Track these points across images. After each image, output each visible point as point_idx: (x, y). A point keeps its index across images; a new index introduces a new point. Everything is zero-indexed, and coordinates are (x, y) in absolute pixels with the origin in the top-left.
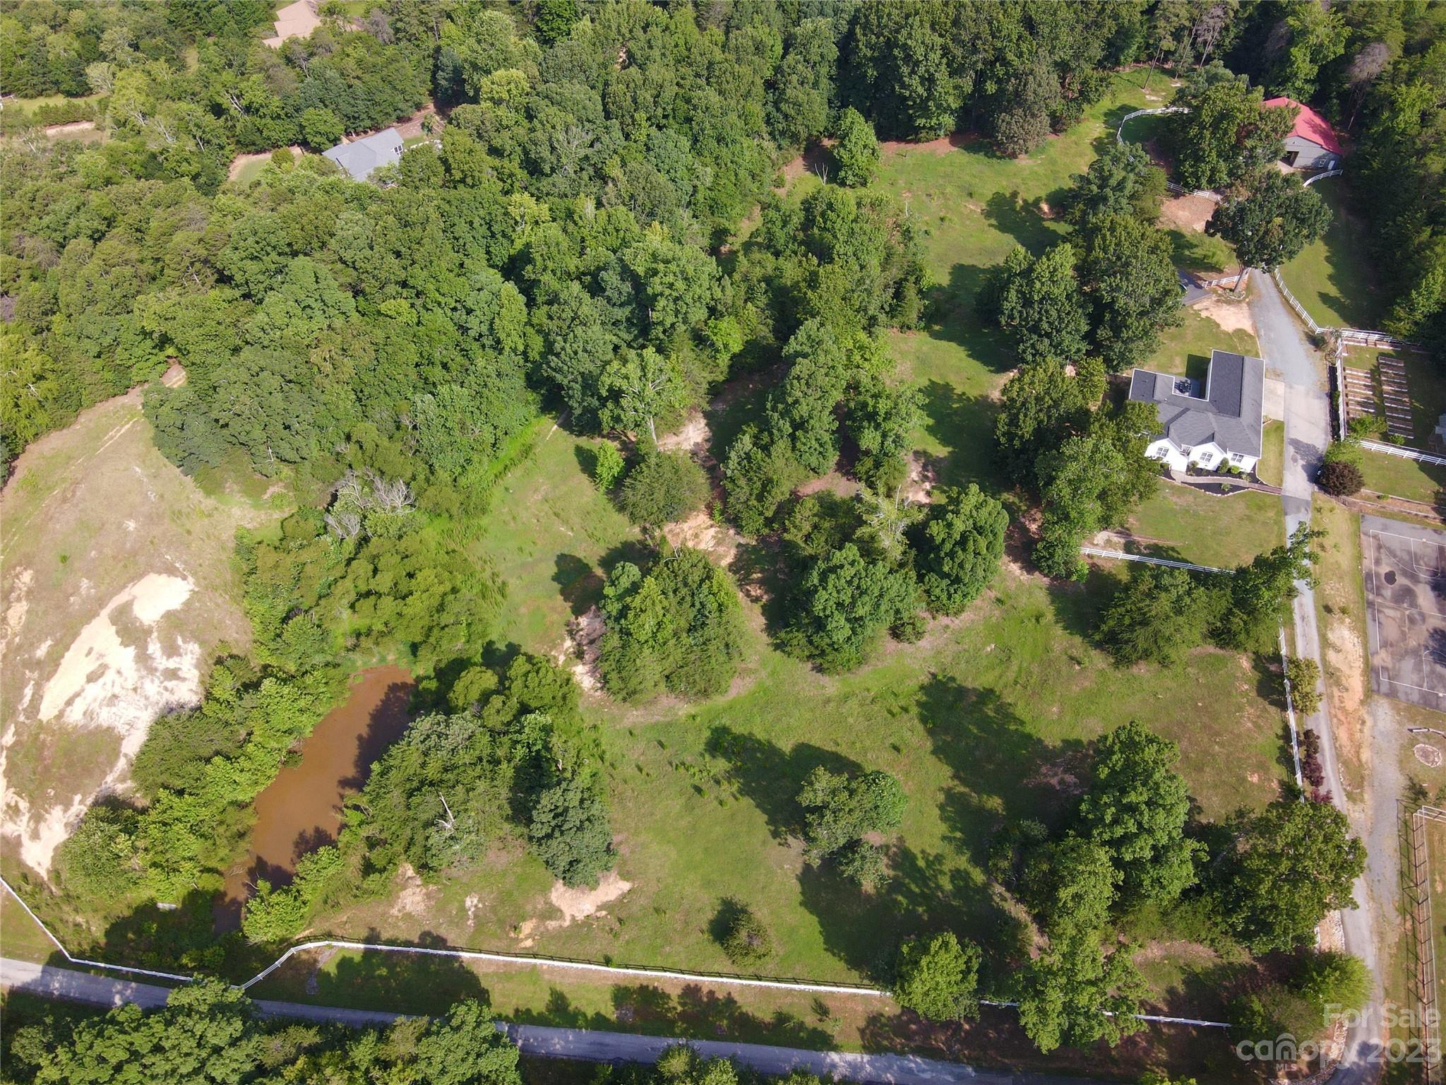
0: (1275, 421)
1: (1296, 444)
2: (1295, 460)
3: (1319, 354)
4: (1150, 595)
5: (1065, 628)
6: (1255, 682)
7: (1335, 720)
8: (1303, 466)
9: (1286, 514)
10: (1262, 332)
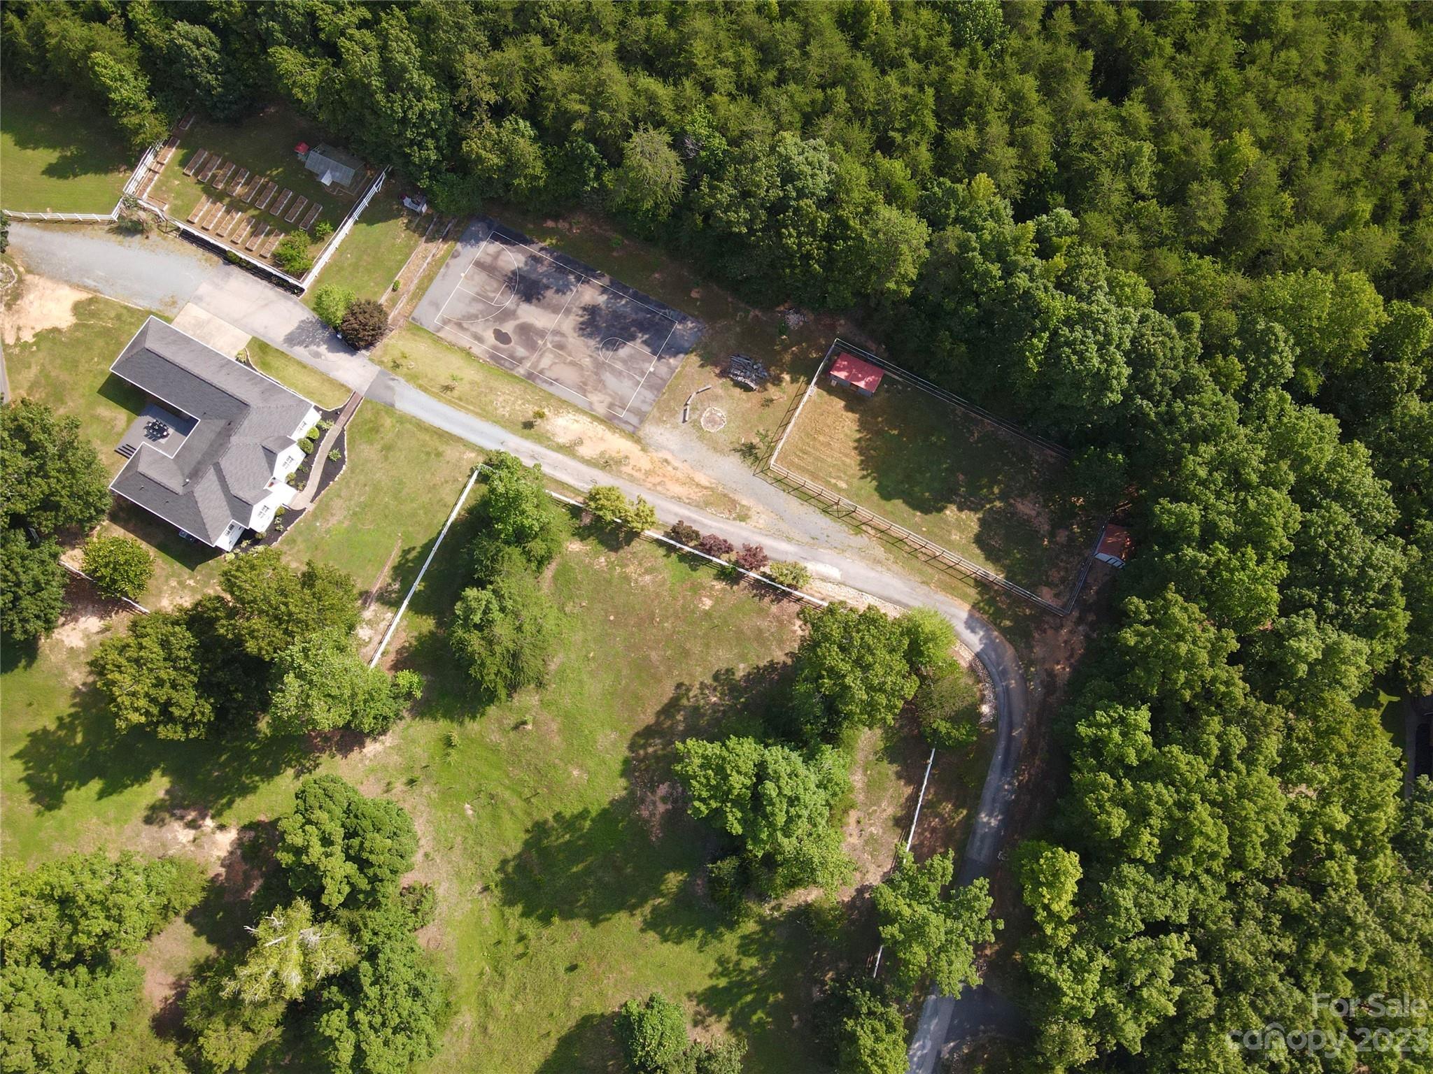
0: (249, 345)
1: (291, 339)
2: (317, 355)
3: (154, 235)
4: (490, 642)
5: (473, 718)
6: (600, 548)
7: (659, 488)
10: (90, 283)
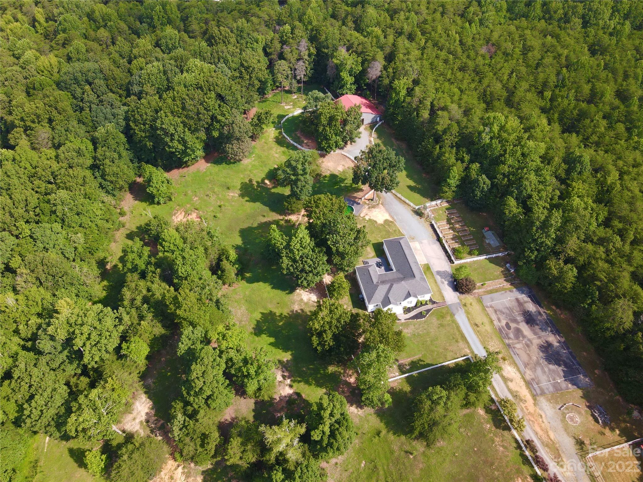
0: (425, 265)
1: (438, 273)
2: (443, 283)
3: (423, 219)
4: (432, 409)
6: (491, 421)
7: (531, 422)
8: (448, 284)
9: (454, 315)
10: (395, 218)
